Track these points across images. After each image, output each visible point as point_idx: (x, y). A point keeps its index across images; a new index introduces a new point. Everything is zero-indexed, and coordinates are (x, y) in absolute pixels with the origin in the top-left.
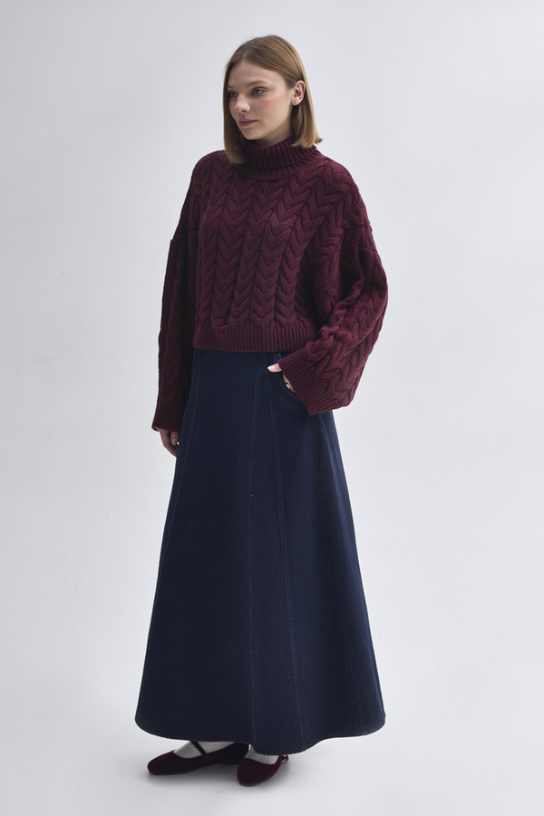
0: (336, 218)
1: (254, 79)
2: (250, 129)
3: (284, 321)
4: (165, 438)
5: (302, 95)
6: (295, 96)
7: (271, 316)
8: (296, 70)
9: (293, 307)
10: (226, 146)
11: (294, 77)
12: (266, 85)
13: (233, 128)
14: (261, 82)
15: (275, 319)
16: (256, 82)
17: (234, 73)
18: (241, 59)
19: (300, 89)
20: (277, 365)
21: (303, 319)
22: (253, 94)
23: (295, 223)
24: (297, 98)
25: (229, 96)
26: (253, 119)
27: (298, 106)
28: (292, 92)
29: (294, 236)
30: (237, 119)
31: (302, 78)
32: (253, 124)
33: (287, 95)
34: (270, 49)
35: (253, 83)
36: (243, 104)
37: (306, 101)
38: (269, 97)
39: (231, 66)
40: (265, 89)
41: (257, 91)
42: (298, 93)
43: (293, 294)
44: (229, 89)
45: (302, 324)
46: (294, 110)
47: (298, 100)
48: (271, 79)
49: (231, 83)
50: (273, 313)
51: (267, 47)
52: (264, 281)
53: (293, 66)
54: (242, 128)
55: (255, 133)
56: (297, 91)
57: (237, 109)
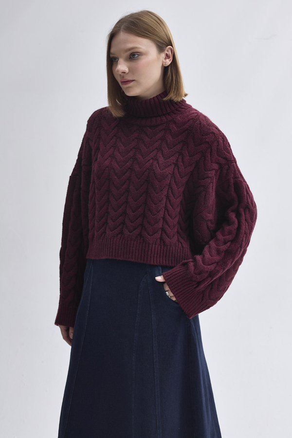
0: (211, 155)
1: (130, 46)
2: (129, 87)
3: (167, 240)
4: (63, 333)
5: (171, 58)
6: (165, 59)
7: (158, 235)
8: (165, 37)
9: (176, 230)
10: (109, 103)
11: (164, 44)
12: (141, 50)
13: (115, 87)
14: (136, 48)
15: (161, 239)
16: (133, 48)
17: (114, 42)
18: (119, 30)
19: (170, 53)
20: (162, 276)
21: (182, 241)
22: (130, 58)
23: (177, 161)
24: (167, 60)
25: (112, 61)
26: (131, 79)
27: (168, 66)
28: (163, 55)
29: (176, 171)
30: (119, 79)
31: (170, 43)
32: (131, 84)
33: (158, 59)
34: (143, 21)
35: (130, 49)
36: (122, 67)
37: (174, 63)
38: (143, 61)
39: (112, 36)
40: (140, 54)
41: (133, 56)
42: (167, 56)
43: (177, 219)
44: (111, 56)
45: (180, 245)
46: (165, 69)
47: (168, 62)
48: (145, 45)
49: (112, 50)
50: (160, 232)
51: (140, 20)
52: (154, 206)
53: (163, 34)
54: (124, 87)
55: (134, 91)
56: (167, 55)
57: (118, 71)
